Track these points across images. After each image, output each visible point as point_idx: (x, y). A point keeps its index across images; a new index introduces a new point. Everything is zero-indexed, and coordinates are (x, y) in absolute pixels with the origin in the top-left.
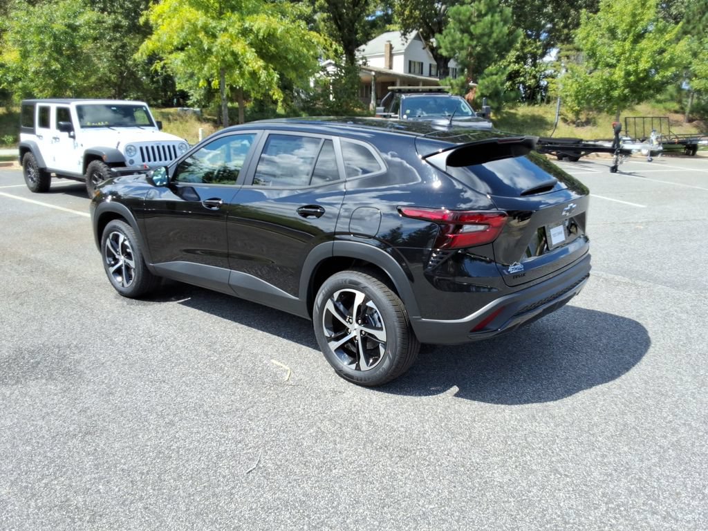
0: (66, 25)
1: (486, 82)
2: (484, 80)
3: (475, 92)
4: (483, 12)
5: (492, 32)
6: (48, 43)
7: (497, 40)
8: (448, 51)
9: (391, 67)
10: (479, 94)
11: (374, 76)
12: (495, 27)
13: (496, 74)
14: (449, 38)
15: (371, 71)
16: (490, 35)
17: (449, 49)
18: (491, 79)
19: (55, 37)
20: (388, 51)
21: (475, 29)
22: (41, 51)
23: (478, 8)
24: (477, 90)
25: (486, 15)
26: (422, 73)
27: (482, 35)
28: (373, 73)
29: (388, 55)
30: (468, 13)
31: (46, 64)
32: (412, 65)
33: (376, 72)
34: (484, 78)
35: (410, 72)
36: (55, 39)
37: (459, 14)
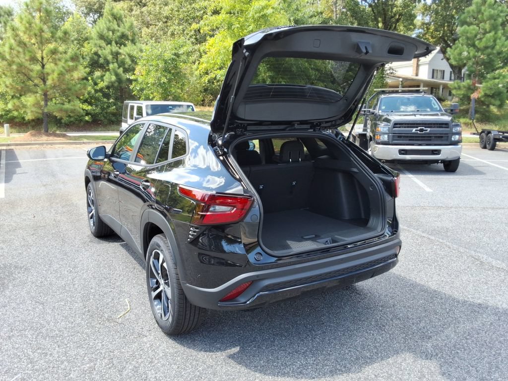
0: (173, 54)
1: (490, 84)
2: (487, 83)
3: (480, 92)
4: (488, 30)
5: (496, 45)
6: (160, 66)
7: (499, 51)
8: (456, 61)
9: (417, 75)
10: (483, 94)
11: (402, 81)
12: (498, 41)
13: (498, 78)
14: (457, 51)
15: (399, 77)
16: (493, 47)
17: (457, 59)
18: (494, 82)
19: (166, 62)
20: (416, 63)
21: (479, 44)
22: (157, 70)
23: (484, 27)
24: (481, 91)
25: (490, 32)
26: (443, 78)
27: (486, 48)
28: (401, 79)
29: (416, 66)
30: (474, 32)
31: (159, 79)
32: (435, 72)
33: (403, 78)
34: (487, 82)
35: (433, 77)
36: (165, 63)
37: (467, 33)
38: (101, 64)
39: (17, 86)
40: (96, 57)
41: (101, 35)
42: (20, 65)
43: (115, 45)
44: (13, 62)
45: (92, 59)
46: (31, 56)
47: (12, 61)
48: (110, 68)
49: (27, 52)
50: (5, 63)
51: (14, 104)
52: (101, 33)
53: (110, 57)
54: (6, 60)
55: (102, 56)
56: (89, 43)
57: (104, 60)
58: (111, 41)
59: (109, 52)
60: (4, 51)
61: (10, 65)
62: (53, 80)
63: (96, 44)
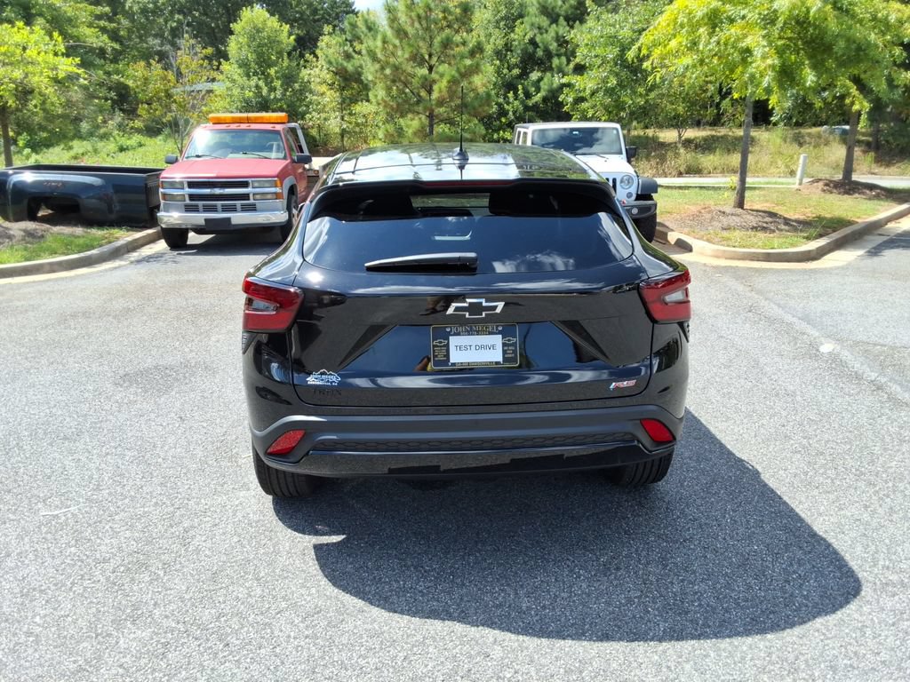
6: (610, 55)
38: (539, 59)
39: (391, 103)
40: (531, 49)
41: (543, 7)
42: (396, 68)
43: (565, 23)
44: (388, 63)
45: (524, 51)
46: (412, 52)
47: (386, 62)
48: (554, 66)
49: (406, 47)
50: (377, 66)
51: (387, 131)
52: (543, 4)
53: (553, 46)
54: (379, 62)
55: (540, 45)
56: (522, 23)
57: (544, 51)
58: (558, 16)
59: (552, 38)
60: (376, 47)
61: (383, 68)
62: (440, 91)
63: (532, 25)
